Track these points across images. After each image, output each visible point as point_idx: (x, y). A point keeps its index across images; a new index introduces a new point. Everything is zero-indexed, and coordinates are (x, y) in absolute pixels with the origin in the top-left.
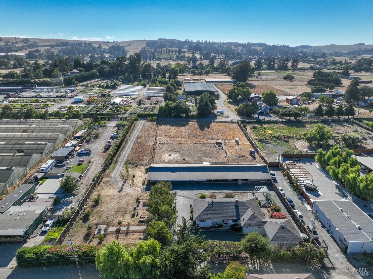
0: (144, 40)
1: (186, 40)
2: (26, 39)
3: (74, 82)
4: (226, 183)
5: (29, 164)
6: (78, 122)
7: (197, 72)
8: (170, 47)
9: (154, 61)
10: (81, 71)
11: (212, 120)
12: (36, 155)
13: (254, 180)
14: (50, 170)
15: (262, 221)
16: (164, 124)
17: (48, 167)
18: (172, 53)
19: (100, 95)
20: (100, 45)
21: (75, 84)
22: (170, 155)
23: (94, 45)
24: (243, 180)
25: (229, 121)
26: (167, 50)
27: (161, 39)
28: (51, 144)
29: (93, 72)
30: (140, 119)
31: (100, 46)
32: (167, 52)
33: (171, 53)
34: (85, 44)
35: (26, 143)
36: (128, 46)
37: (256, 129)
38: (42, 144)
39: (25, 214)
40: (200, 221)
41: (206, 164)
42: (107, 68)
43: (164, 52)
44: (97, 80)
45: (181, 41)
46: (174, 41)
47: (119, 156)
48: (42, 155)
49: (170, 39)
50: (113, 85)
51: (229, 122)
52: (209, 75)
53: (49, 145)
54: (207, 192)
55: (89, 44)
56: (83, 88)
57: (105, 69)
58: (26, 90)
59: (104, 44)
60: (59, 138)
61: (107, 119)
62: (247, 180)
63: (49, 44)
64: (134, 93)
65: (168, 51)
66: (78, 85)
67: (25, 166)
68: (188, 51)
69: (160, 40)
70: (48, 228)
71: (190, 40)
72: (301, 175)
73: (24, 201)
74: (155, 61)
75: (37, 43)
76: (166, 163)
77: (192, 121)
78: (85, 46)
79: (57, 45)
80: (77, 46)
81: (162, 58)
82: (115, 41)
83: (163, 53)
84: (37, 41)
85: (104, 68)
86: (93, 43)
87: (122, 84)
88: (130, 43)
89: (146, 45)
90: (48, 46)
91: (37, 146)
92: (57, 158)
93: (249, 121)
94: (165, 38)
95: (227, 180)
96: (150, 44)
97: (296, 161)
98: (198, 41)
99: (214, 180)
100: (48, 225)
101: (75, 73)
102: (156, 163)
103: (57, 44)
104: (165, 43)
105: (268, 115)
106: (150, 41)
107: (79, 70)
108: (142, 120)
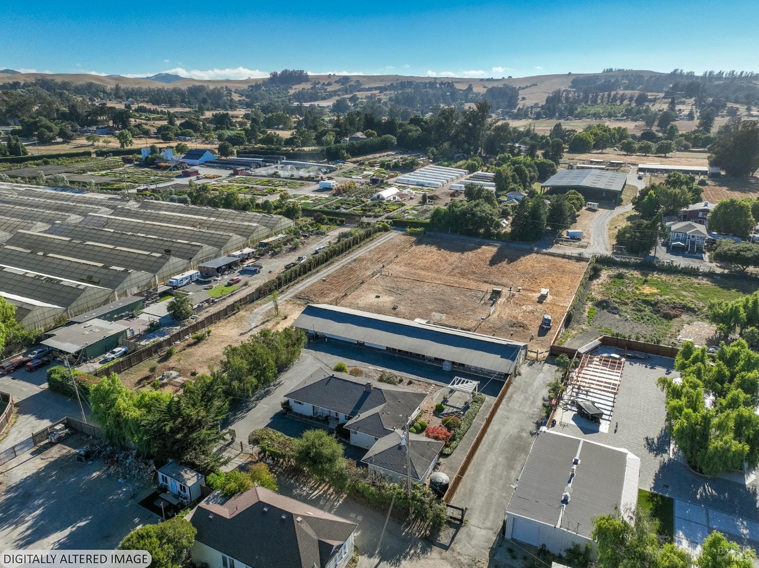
0: (570, 73)
1: (675, 71)
2: (345, 76)
3: (343, 154)
4: (421, 361)
5: (161, 271)
6: (282, 220)
7: (636, 146)
8: (626, 88)
9: (568, 120)
10: (369, 135)
11: (536, 249)
12: (177, 259)
13: (476, 368)
14: (185, 285)
15: (384, 429)
16: (427, 244)
17: (182, 280)
18: (622, 103)
19: (369, 181)
20: (470, 85)
21: (344, 160)
22: (378, 297)
23: (458, 86)
24: (453, 363)
25: (573, 255)
26: (609, 95)
27: (611, 70)
28: (211, 247)
29: (386, 138)
30: (394, 229)
31: (470, 88)
32: (608, 100)
33: (618, 102)
34: (441, 84)
35: (179, 241)
36: (530, 86)
37: (622, 280)
38: (196, 245)
39: (97, 330)
40: (295, 402)
41: (418, 323)
42: (417, 130)
43: (602, 102)
44: (391, 153)
45: (660, 74)
46: (641, 74)
47: (298, 283)
48: (190, 261)
49: (634, 69)
50: (407, 163)
51: (573, 257)
52: (668, 155)
53: (207, 249)
54: (370, 367)
55: (449, 84)
56: (355, 165)
57: (410, 134)
58: (267, 164)
59: (482, 83)
60: (230, 240)
61: (338, 222)
62: (463, 365)
63: (378, 85)
64: (436, 183)
65: (612, 97)
66: (349, 160)
67: (155, 272)
68: (664, 98)
69: (606, 74)
70: (113, 356)
71: (685, 72)
72: (604, 387)
73: (121, 318)
74: (571, 120)
75: (361, 84)
76: (358, 308)
77: (492, 245)
78: (441, 88)
79: (392, 87)
80: (426, 88)
81: (589, 114)
82: (506, 77)
83: (599, 101)
84: (361, 80)
85: (410, 131)
86: (457, 82)
87: (431, 162)
88: (534, 82)
89: (570, 84)
90: (376, 89)
91: (189, 247)
92: (206, 269)
93: (621, 262)
94: (621, 68)
95: (423, 356)
96: (579, 81)
97: (629, 358)
98: (708, 74)
99: (400, 351)
100: (114, 353)
101: (358, 138)
102: (342, 306)
103: (392, 84)
104: (617, 80)
105: (697, 255)
106: (582, 76)
107: (366, 135)
108: (395, 231)
